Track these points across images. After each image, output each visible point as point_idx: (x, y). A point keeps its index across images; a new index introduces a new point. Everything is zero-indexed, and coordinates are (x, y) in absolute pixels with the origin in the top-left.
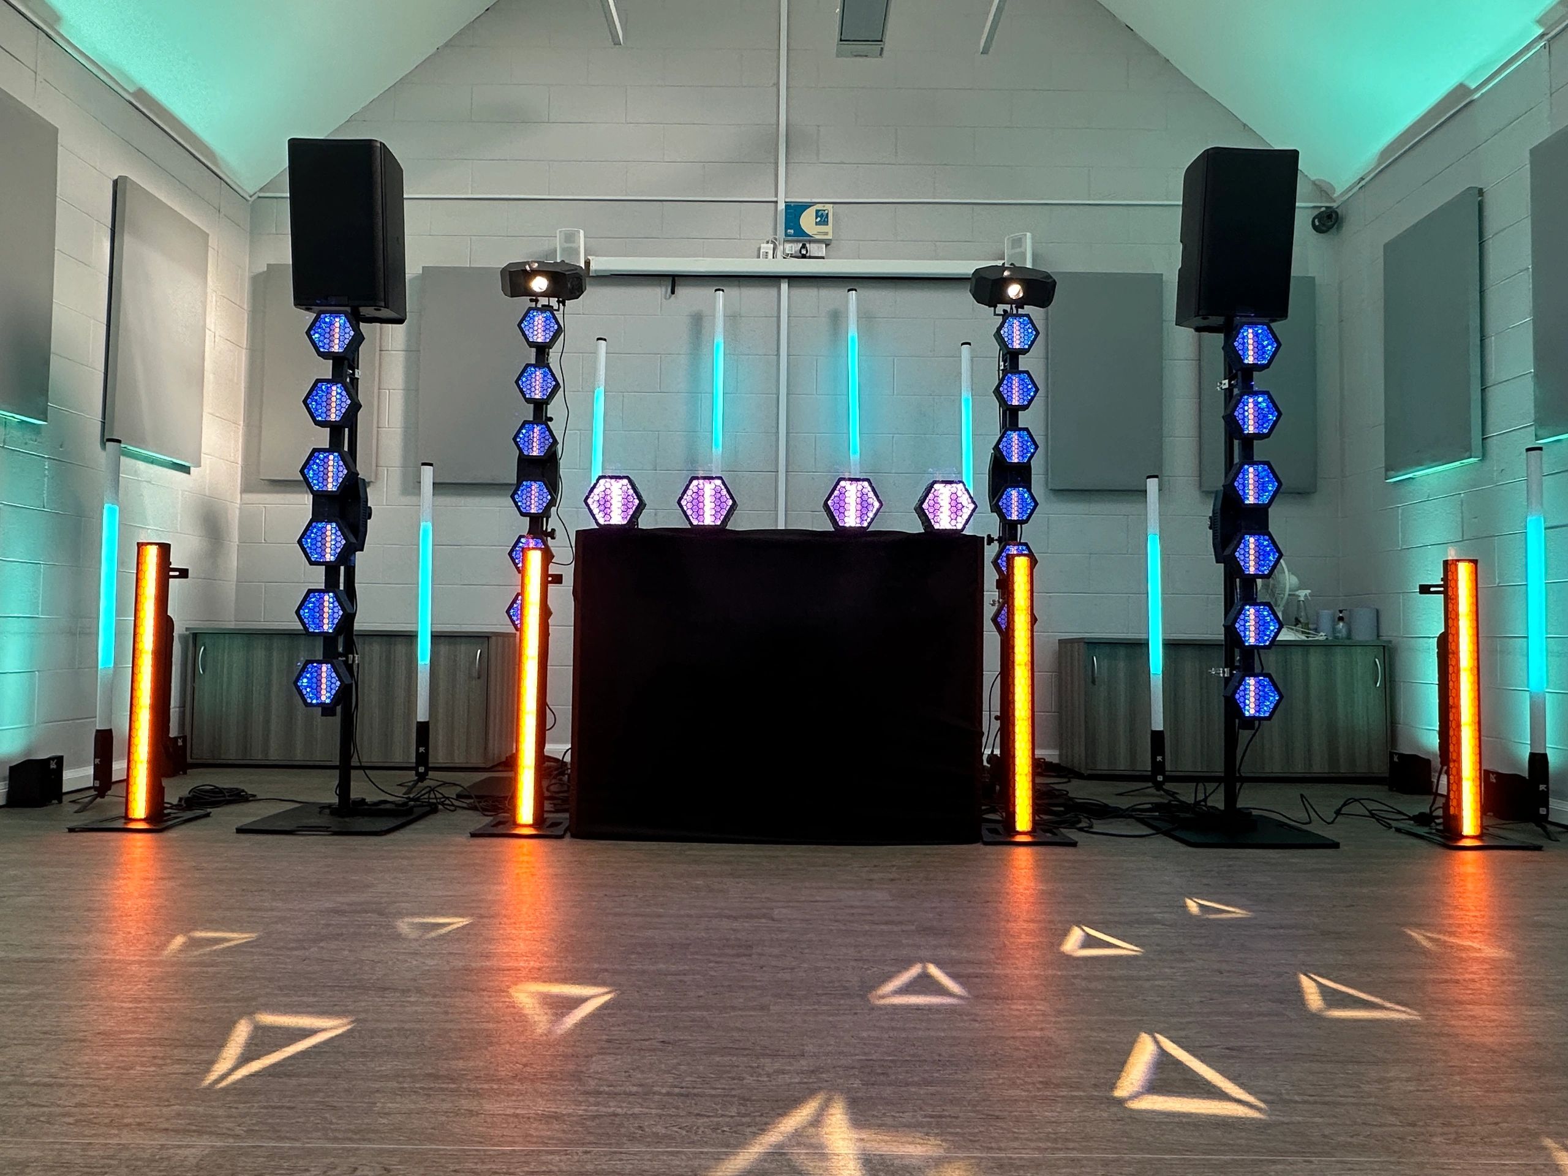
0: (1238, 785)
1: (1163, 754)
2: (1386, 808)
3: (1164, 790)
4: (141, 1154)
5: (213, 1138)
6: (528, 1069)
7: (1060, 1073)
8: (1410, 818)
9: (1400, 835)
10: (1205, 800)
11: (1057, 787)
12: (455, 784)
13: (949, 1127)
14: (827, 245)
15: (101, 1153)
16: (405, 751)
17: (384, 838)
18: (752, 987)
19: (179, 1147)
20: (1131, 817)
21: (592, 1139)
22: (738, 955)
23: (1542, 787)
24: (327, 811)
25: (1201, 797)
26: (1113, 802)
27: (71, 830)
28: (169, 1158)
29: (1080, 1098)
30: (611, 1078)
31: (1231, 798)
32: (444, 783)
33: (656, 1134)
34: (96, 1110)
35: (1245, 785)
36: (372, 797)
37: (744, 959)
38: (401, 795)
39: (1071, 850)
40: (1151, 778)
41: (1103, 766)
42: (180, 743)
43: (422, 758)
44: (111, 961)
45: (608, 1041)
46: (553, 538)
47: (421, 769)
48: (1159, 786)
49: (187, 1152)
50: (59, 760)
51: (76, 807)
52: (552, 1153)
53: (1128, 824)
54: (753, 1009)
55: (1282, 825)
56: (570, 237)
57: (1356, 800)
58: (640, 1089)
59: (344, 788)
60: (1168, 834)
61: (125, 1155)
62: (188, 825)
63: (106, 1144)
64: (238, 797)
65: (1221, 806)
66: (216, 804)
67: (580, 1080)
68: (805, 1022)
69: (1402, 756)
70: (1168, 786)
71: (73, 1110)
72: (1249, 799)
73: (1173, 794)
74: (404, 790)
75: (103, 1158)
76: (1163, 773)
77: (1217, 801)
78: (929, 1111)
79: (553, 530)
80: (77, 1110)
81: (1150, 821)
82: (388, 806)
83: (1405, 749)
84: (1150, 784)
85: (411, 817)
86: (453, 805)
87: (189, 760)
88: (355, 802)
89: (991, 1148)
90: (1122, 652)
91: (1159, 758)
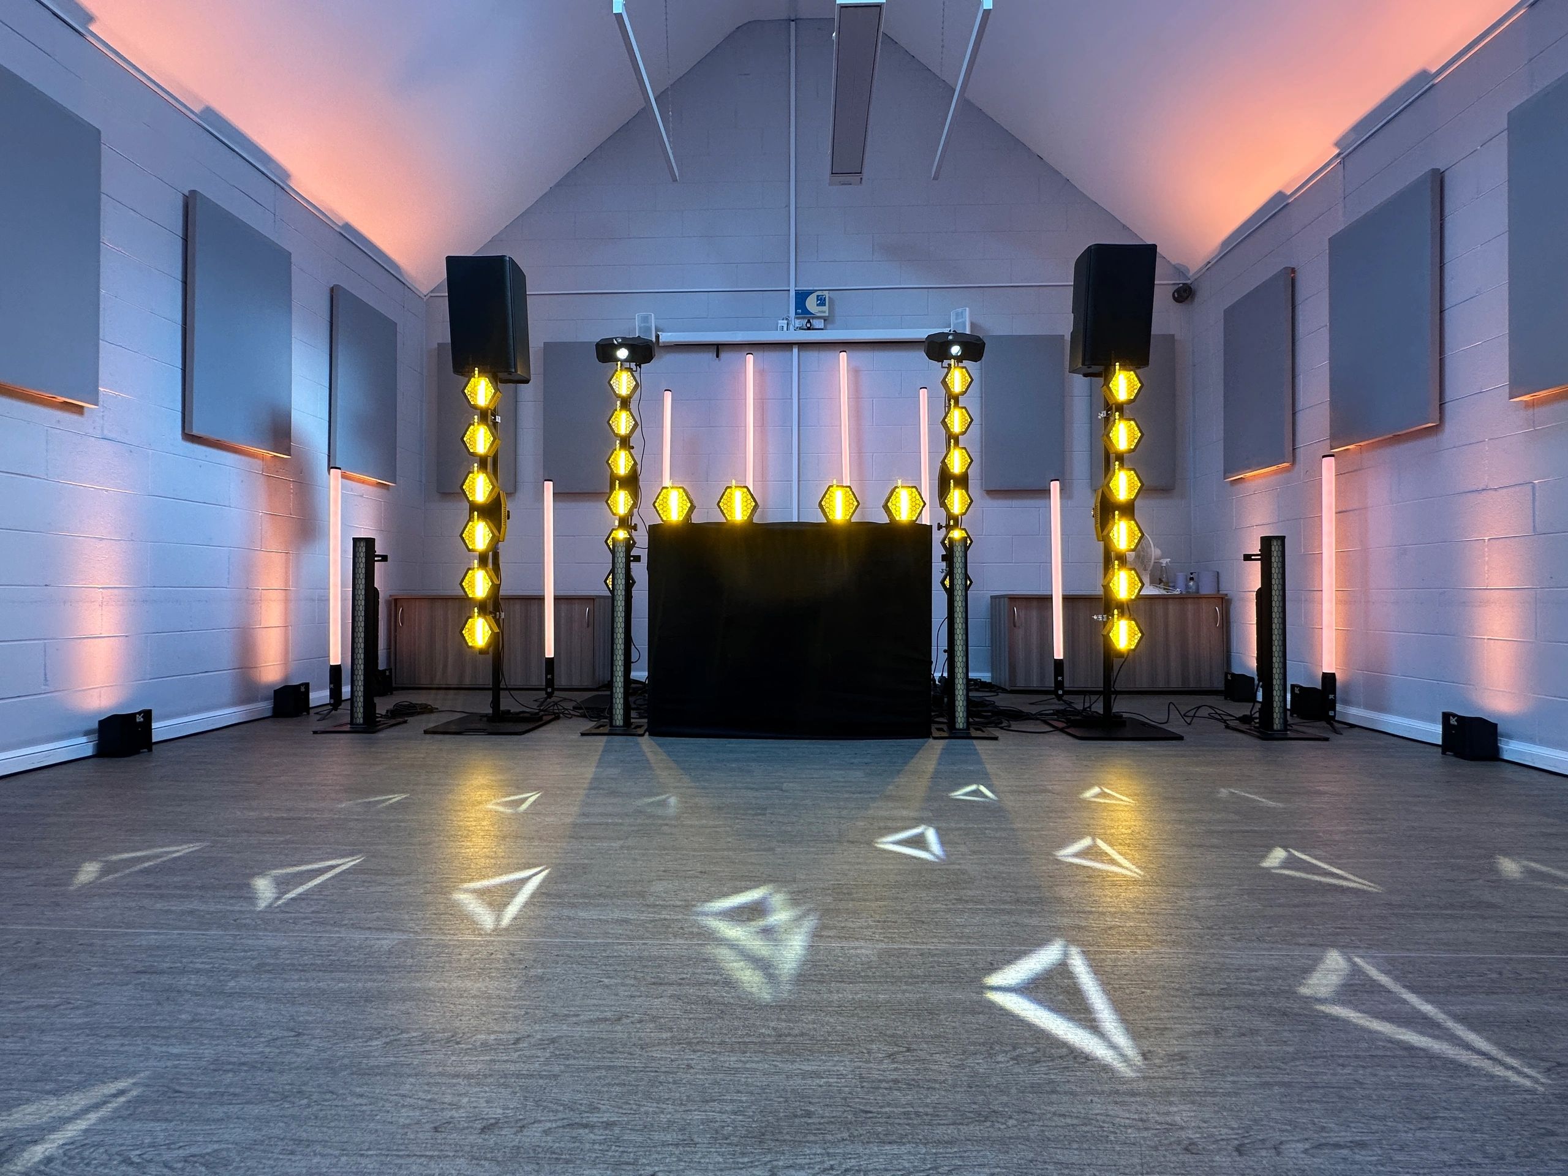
0: (1113, 696)
1: (1062, 675)
2: (1218, 711)
3: (1063, 701)
4: (353, 944)
5: (401, 933)
6: (610, 890)
7: (970, 893)
8: (1237, 719)
9: (1228, 730)
10: (1090, 707)
11: (987, 699)
12: (571, 700)
13: (890, 928)
14: (825, 320)
15: (327, 943)
16: (538, 678)
17: (523, 736)
18: (764, 836)
19: (378, 939)
20: (1038, 719)
21: (647, 935)
22: (756, 815)
23: (1331, 696)
24: (485, 719)
25: (1087, 705)
26: (1026, 709)
27: (315, 732)
28: (371, 947)
29: (982, 910)
30: (664, 895)
31: (1108, 707)
32: (565, 699)
33: (692, 933)
34: (324, 915)
35: (1118, 696)
36: (515, 709)
37: (760, 817)
38: (535, 708)
39: (994, 742)
40: (1055, 692)
41: (1021, 684)
42: (388, 673)
43: (550, 683)
45: (664, 871)
46: (636, 530)
47: (549, 690)
48: (1059, 698)
49: (383, 942)
50: (307, 685)
51: (318, 717)
52: (622, 944)
53: (1035, 725)
54: (764, 850)
55: (1144, 724)
56: (645, 319)
57: (1200, 707)
58: (683, 903)
59: (496, 703)
60: (1062, 731)
61: (343, 944)
62: (392, 729)
63: (330, 937)
64: (427, 710)
65: (1101, 711)
66: (412, 714)
67: (643, 897)
68: (798, 858)
69: (1233, 675)
70: (1065, 698)
71: (311, 915)
72: (1121, 706)
73: (1070, 704)
74: (537, 704)
75: (328, 945)
76: (1062, 688)
77: (1098, 708)
78: (877, 918)
79: (636, 525)
80: (314, 915)
81: (1051, 722)
82: (526, 715)
83: (1237, 670)
84: (1054, 696)
85: (540, 723)
86: (570, 714)
87: (394, 685)
88: (503, 711)
89: (917, 943)
90: (1035, 604)
91: (1060, 678)
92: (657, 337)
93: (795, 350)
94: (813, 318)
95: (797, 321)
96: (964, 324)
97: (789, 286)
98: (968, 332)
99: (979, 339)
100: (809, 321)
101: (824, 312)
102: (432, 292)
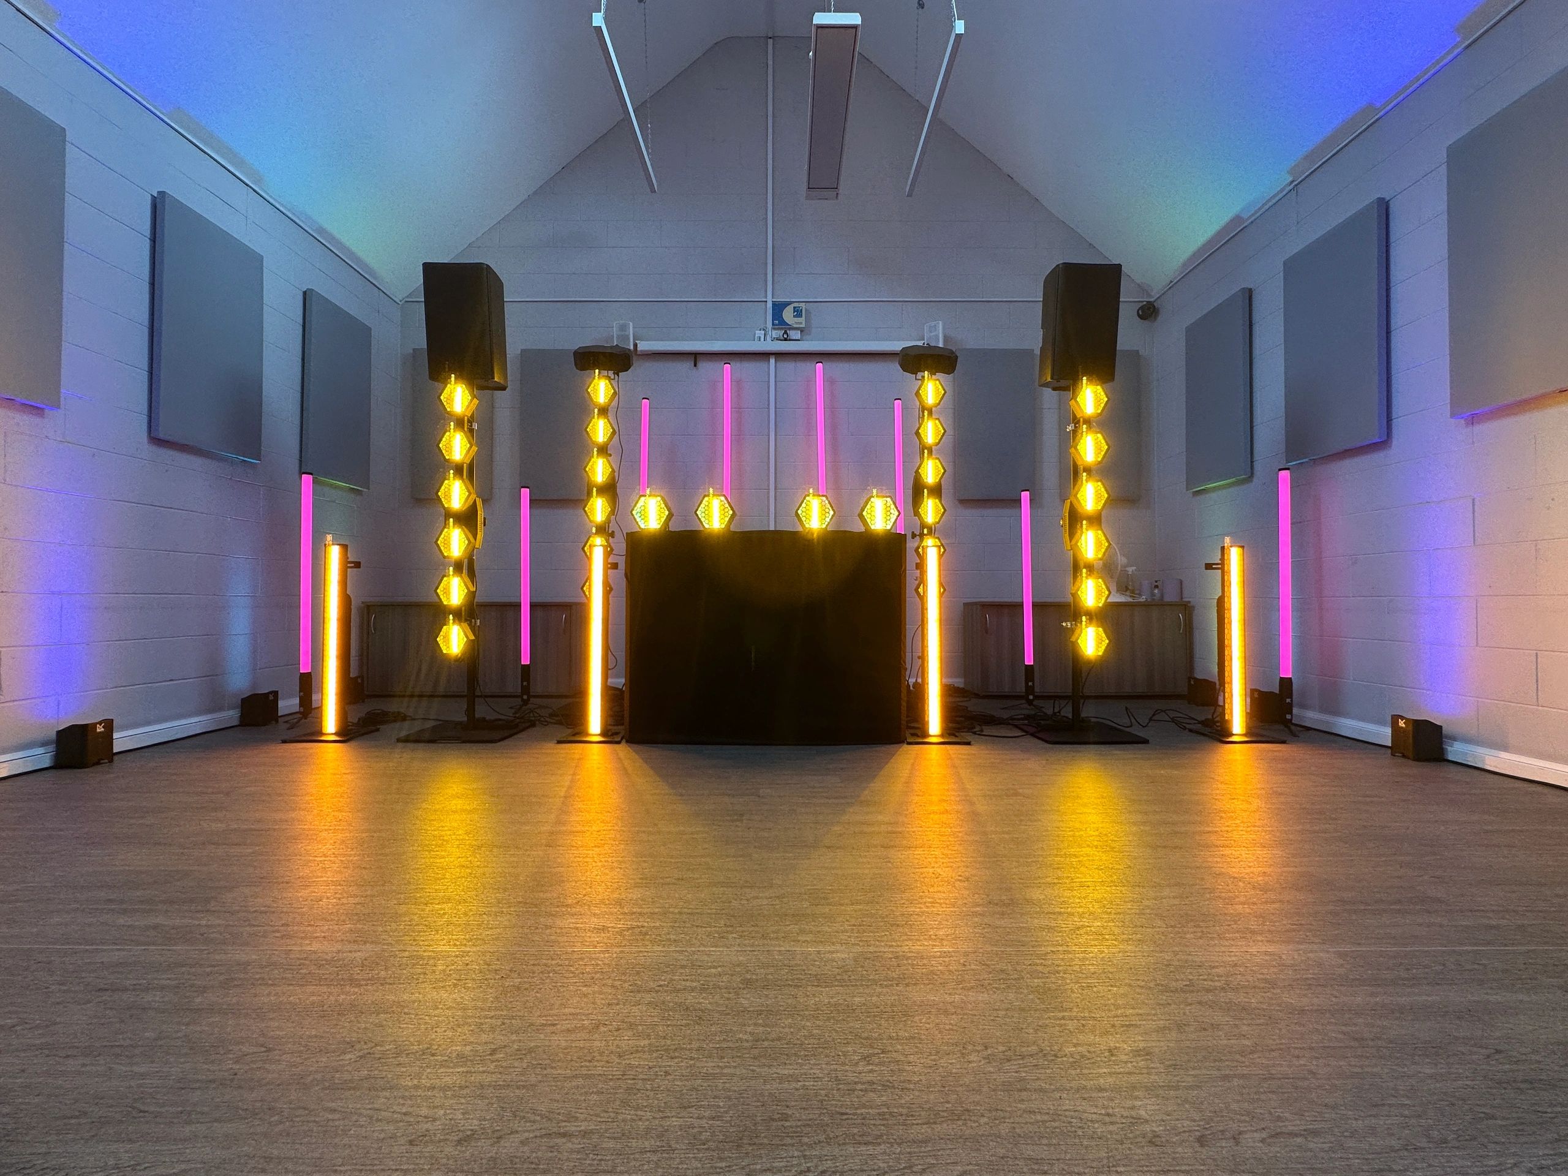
0: (1082, 701)
1: (1033, 681)
2: (1181, 715)
3: (1034, 706)
4: (325, 957)
5: (374, 945)
8: (1200, 722)
9: (1191, 733)
10: (1059, 712)
12: (547, 707)
13: (865, 932)
14: (802, 331)
15: (298, 956)
16: (514, 685)
17: (498, 744)
18: (741, 842)
19: (351, 951)
20: (1009, 724)
21: (626, 942)
22: (733, 821)
23: (1288, 700)
24: (460, 727)
25: (1056, 710)
26: (998, 714)
27: (284, 742)
28: (344, 959)
30: (642, 903)
31: (1076, 711)
32: (541, 706)
34: (295, 928)
35: (1087, 701)
36: (491, 716)
37: (737, 823)
38: (511, 715)
39: (967, 747)
40: (1024, 697)
41: (993, 689)
42: (359, 681)
43: (526, 690)
44: (310, 830)
46: (613, 537)
47: (525, 697)
48: (1030, 703)
49: (353, 955)
50: (276, 693)
51: (288, 725)
52: (599, 952)
53: (1007, 729)
54: (741, 856)
55: (1112, 728)
56: (623, 328)
57: (1162, 711)
58: (661, 910)
59: (471, 710)
60: (1033, 735)
61: (314, 957)
62: (364, 738)
63: (302, 950)
64: (399, 717)
65: (1070, 716)
66: (384, 723)
67: (621, 905)
68: (774, 864)
69: (1196, 680)
70: (1036, 702)
72: (1089, 711)
73: (1039, 709)
74: (513, 711)
75: (299, 959)
76: (1033, 693)
77: (1067, 712)
78: (853, 921)
79: (613, 532)
80: (282, 928)
81: (1022, 726)
82: (501, 722)
83: (1199, 675)
84: (1024, 701)
85: (516, 730)
86: (546, 721)
87: (366, 693)
88: (478, 719)
90: (1006, 611)
91: (1030, 684)
92: (635, 345)
93: (772, 361)
94: (790, 329)
95: (774, 332)
96: (937, 337)
97: (766, 297)
98: (941, 345)
99: (952, 352)
100: (786, 332)
101: (801, 323)
102: (407, 297)
